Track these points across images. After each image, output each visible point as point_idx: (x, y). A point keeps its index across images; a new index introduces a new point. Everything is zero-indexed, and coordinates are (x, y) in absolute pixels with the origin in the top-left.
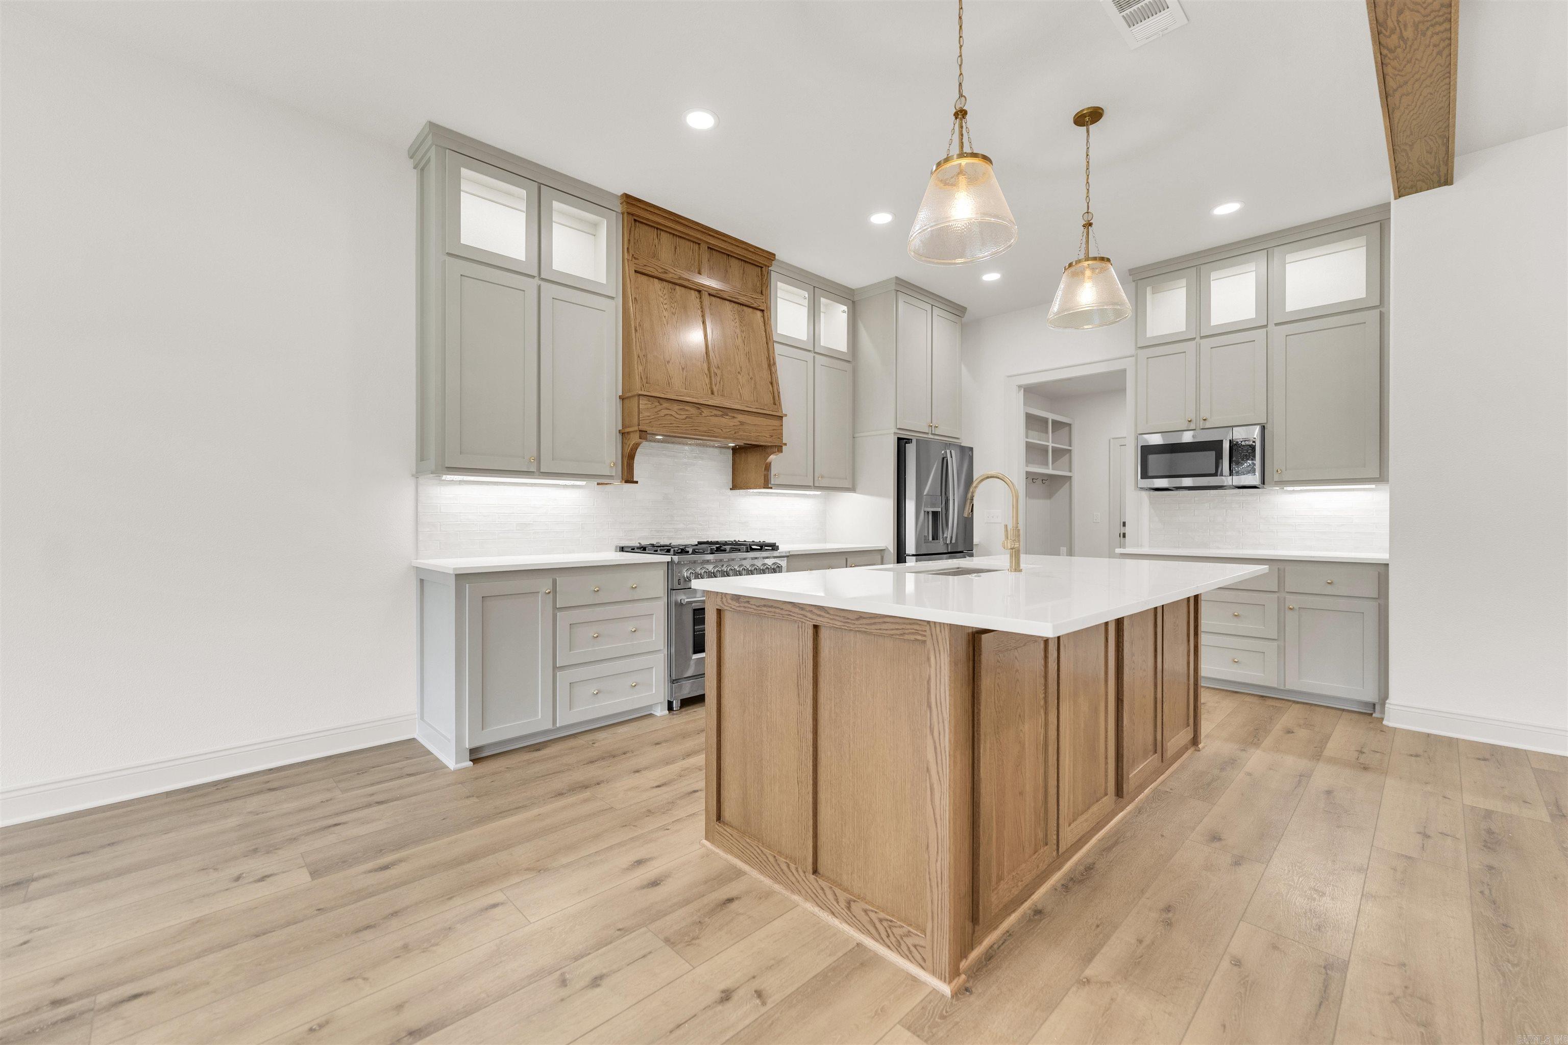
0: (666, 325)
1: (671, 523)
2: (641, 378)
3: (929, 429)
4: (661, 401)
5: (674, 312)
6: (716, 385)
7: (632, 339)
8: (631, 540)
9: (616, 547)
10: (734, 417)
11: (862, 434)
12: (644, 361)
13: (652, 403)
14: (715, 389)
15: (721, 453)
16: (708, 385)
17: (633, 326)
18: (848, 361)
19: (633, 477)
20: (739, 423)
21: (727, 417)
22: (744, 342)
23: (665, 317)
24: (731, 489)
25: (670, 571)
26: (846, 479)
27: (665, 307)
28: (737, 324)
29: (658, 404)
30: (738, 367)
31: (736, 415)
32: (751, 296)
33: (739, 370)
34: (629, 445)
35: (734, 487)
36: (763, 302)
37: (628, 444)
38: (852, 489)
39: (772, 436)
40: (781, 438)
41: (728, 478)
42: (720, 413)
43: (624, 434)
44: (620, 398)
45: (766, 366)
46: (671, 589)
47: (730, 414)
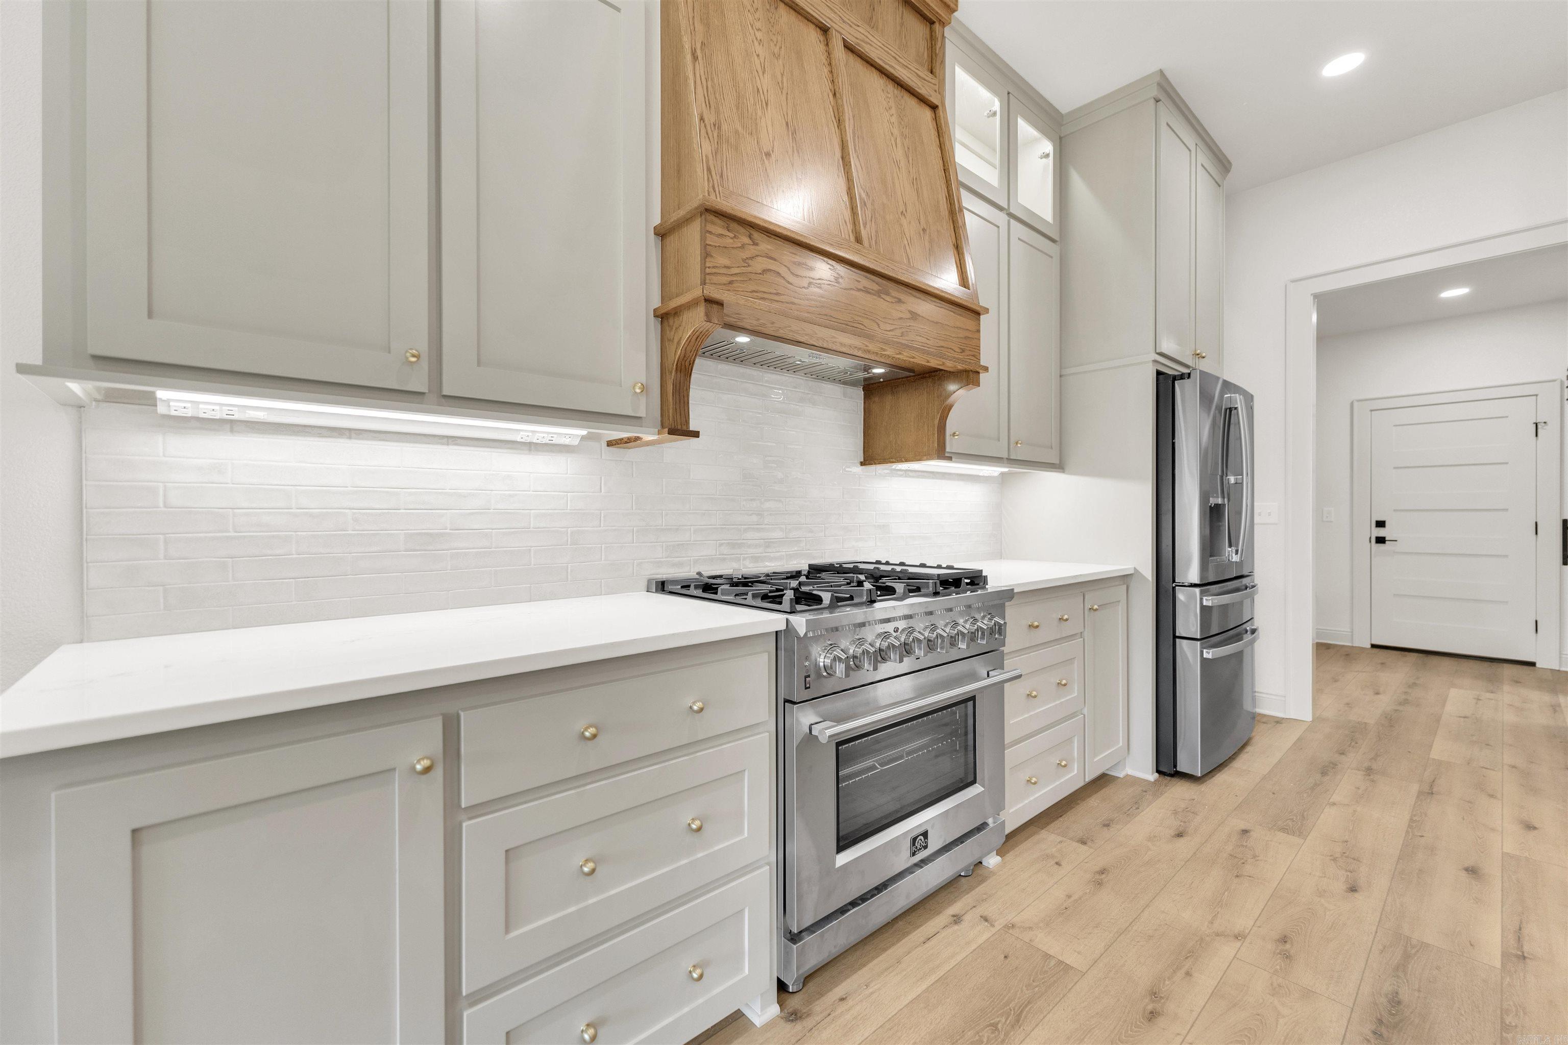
0: (760, 73)
1: (757, 529)
2: (709, 170)
3: (1193, 362)
4: (756, 235)
5: (776, 51)
6: (865, 224)
7: (686, 78)
8: (680, 564)
9: (649, 581)
10: (900, 301)
11: (1073, 370)
12: (715, 135)
13: (735, 236)
14: (864, 233)
15: (845, 395)
16: (848, 224)
17: (687, 46)
18: (1054, 241)
19: (687, 422)
20: (909, 316)
21: (888, 298)
22: (907, 157)
23: (758, 56)
24: (862, 464)
25: (782, 654)
26: (1052, 448)
27: (759, 35)
28: (894, 119)
29: (746, 240)
30: (901, 203)
31: (903, 297)
32: (917, 71)
33: (902, 208)
34: (679, 343)
35: (868, 459)
36: (936, 91)
37: (676, 341)
38: (1059, 466)
39: (963, 351)
40: (976, 356)
41: (854, 443)
42: (876, 287)
43: (664, 317)
44: (655, 234)
45: (946, 213)
46: (786, 701)
47: (894, 293)
